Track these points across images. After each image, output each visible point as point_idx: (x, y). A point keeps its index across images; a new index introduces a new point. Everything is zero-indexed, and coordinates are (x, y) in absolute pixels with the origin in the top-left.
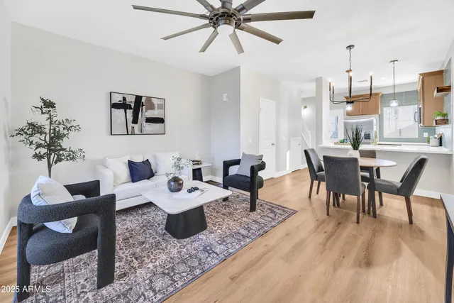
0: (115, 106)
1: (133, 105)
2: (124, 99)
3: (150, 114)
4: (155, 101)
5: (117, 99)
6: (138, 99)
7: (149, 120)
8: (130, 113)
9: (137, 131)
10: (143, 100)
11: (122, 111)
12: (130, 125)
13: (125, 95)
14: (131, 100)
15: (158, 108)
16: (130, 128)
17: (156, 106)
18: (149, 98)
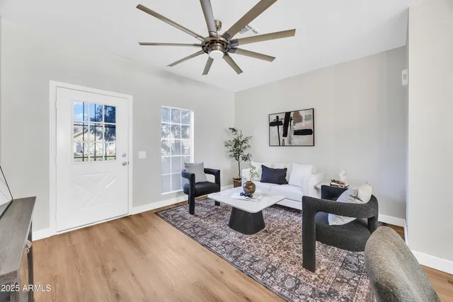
0: (272, 124)
1: (283, 121)
2: (277, 117)
3: (298, 127)
4: (303, 114)
5: (273, 118)
6: (288, 114)
7: (297, 133)
8: (281, 127)
9: (286, 143)
10: (292, 115)
11: (276, 127)
12: (282, 138)
13: (278, 115)
14: (282, 117)
15: (306, 120)
16: (281, 141)
17: (304, 118)
18: (297, 112)
